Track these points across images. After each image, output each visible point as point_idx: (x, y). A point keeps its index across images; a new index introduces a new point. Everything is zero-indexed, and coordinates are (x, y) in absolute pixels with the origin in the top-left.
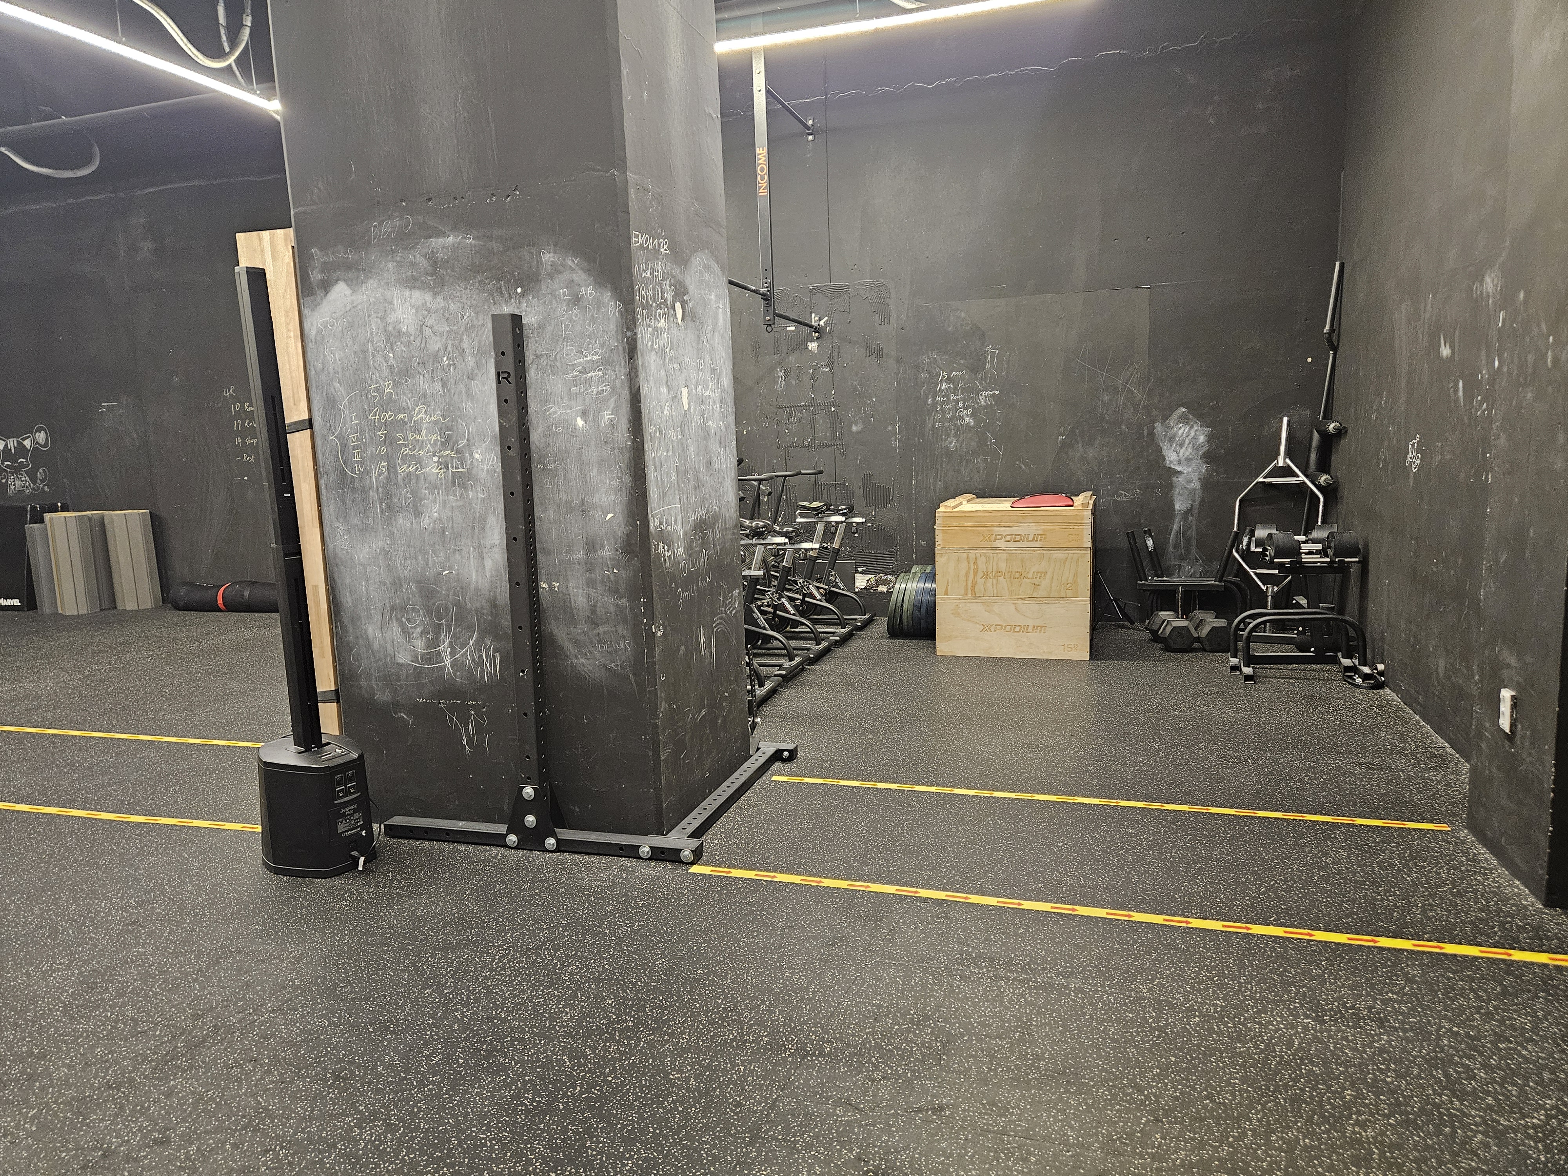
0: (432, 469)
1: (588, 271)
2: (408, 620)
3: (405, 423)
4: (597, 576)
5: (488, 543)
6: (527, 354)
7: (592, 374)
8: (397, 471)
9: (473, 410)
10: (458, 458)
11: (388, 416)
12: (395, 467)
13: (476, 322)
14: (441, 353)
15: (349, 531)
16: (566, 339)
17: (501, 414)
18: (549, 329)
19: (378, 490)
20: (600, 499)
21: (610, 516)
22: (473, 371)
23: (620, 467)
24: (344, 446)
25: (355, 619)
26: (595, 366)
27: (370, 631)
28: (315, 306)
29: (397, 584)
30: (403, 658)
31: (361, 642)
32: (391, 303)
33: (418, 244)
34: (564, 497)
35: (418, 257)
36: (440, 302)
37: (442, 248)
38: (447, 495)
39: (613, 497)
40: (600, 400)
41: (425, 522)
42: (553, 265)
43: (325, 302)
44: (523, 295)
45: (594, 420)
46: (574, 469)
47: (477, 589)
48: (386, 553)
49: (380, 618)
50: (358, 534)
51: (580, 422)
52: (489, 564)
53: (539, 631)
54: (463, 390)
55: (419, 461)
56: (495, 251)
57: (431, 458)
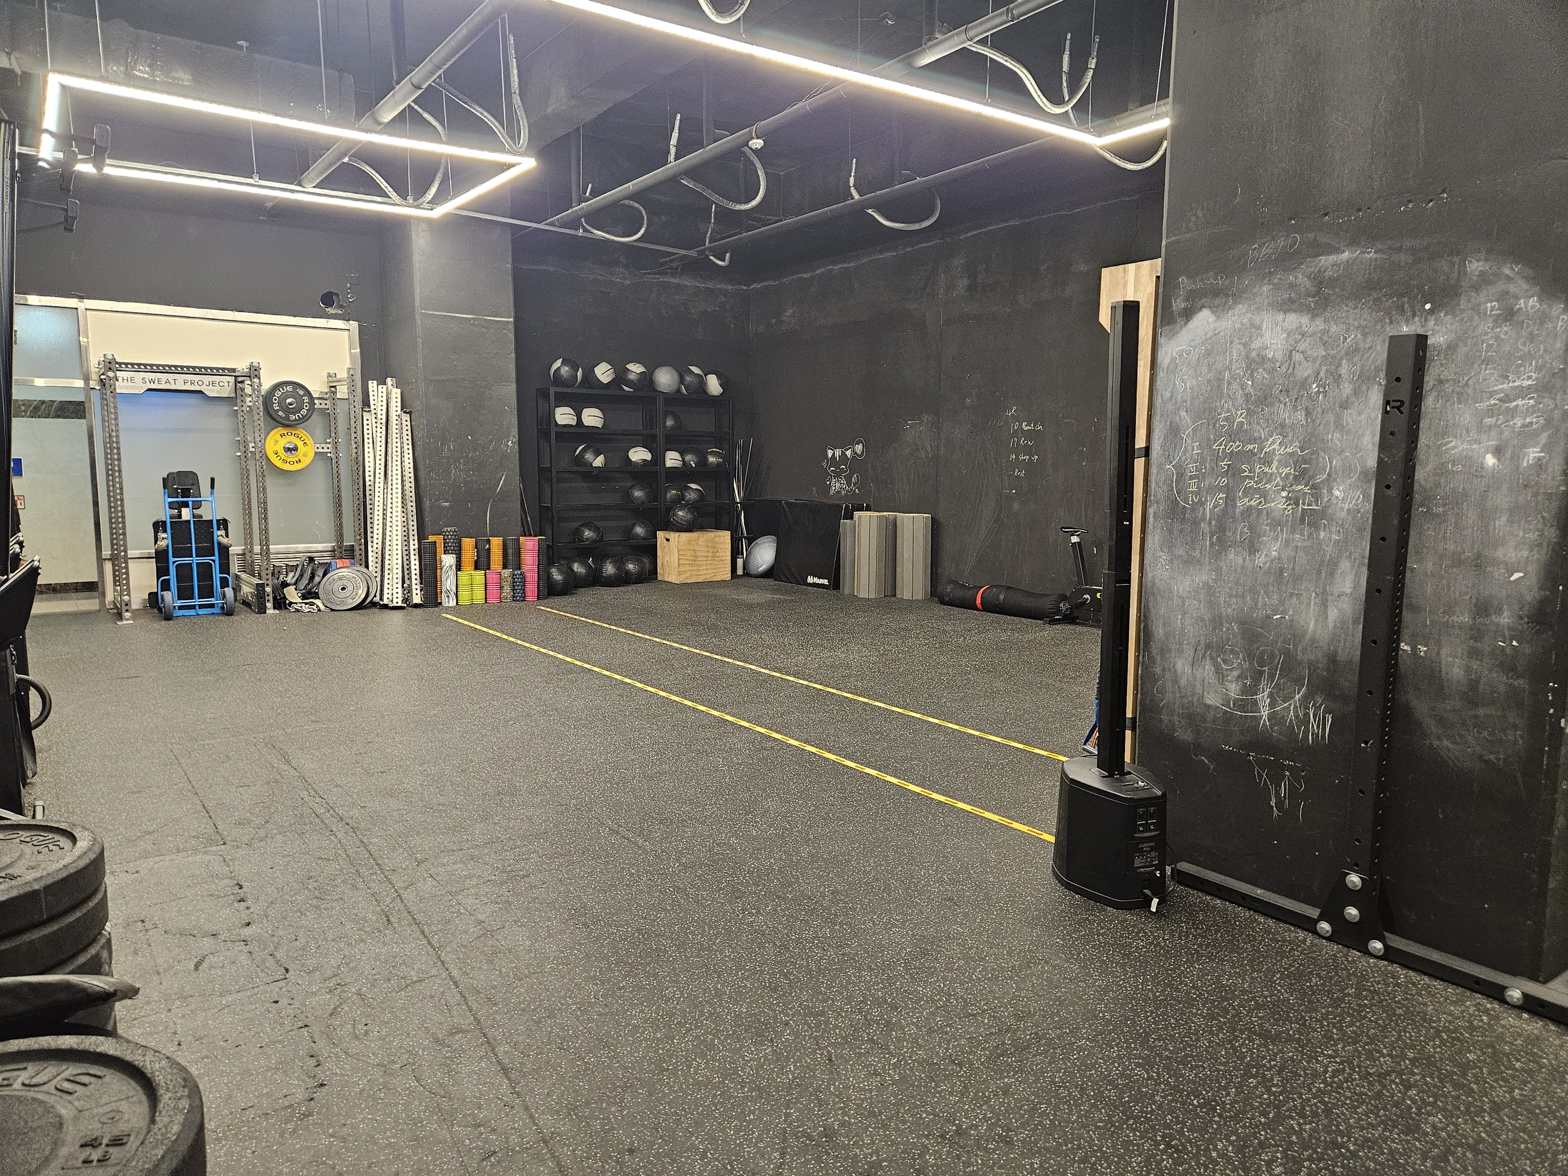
0: (1279, 504)
1: (1532, 280)
2: (1224, 661)
3: (1255, 454)
4: (1485, 645)
5: (1336, 590)
6: (1426, 379)
7: (1520, 402)
8: (1236, 504)
9: (1341, 442)
10: (1312, 495)
11: (1235, 446)
12: (1234, 500)
13: (1362, 345)
14: (1310, 381)
15: (1171, 562)
16: (1486, 361)
17: (1383, 446)
18: (1463, 350)
19: (1210, 522)
20: (1505, 555)
21: (1516, 576)
22: (1347, 397)
23: (1543, 517)
24: (1181, 476)
25: (1164, 651)
26: (1522, 392)
27: (1179, 665)
28: (1173, 335)
29: (1217, 621)
30: (1212, 700)
31: (1168, 675)
32: (1259, 328)
33: (1302, 263)
34: (1451, 546)
35: (1301, 279)
36: (1320, 324)
37: (1333, 265)
38: (1293, 533)
39: (1526, 553)
40: (1527, 436)
41: (1260, 560)
42: (1482, 274)
43: (1184, 330)
44: (1432, 311)
45: (1512, 458)
46: (1472, 515)
47: (1313, 640)
48: (1210, 587)
49: (1192, 653)
50: (1181, 566)
51: (1490, 460)
52: (1333, 614)
53: (1392, 700)
54: (1332, 420)
55: (1264, 495)
56: (1402, 264)
57: (1279, 492)
